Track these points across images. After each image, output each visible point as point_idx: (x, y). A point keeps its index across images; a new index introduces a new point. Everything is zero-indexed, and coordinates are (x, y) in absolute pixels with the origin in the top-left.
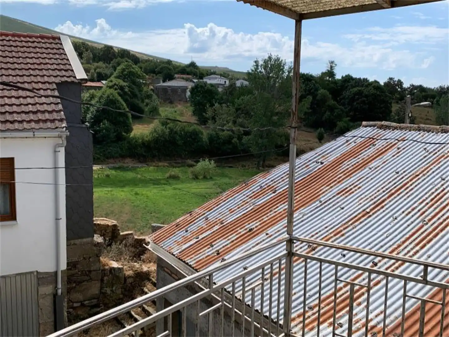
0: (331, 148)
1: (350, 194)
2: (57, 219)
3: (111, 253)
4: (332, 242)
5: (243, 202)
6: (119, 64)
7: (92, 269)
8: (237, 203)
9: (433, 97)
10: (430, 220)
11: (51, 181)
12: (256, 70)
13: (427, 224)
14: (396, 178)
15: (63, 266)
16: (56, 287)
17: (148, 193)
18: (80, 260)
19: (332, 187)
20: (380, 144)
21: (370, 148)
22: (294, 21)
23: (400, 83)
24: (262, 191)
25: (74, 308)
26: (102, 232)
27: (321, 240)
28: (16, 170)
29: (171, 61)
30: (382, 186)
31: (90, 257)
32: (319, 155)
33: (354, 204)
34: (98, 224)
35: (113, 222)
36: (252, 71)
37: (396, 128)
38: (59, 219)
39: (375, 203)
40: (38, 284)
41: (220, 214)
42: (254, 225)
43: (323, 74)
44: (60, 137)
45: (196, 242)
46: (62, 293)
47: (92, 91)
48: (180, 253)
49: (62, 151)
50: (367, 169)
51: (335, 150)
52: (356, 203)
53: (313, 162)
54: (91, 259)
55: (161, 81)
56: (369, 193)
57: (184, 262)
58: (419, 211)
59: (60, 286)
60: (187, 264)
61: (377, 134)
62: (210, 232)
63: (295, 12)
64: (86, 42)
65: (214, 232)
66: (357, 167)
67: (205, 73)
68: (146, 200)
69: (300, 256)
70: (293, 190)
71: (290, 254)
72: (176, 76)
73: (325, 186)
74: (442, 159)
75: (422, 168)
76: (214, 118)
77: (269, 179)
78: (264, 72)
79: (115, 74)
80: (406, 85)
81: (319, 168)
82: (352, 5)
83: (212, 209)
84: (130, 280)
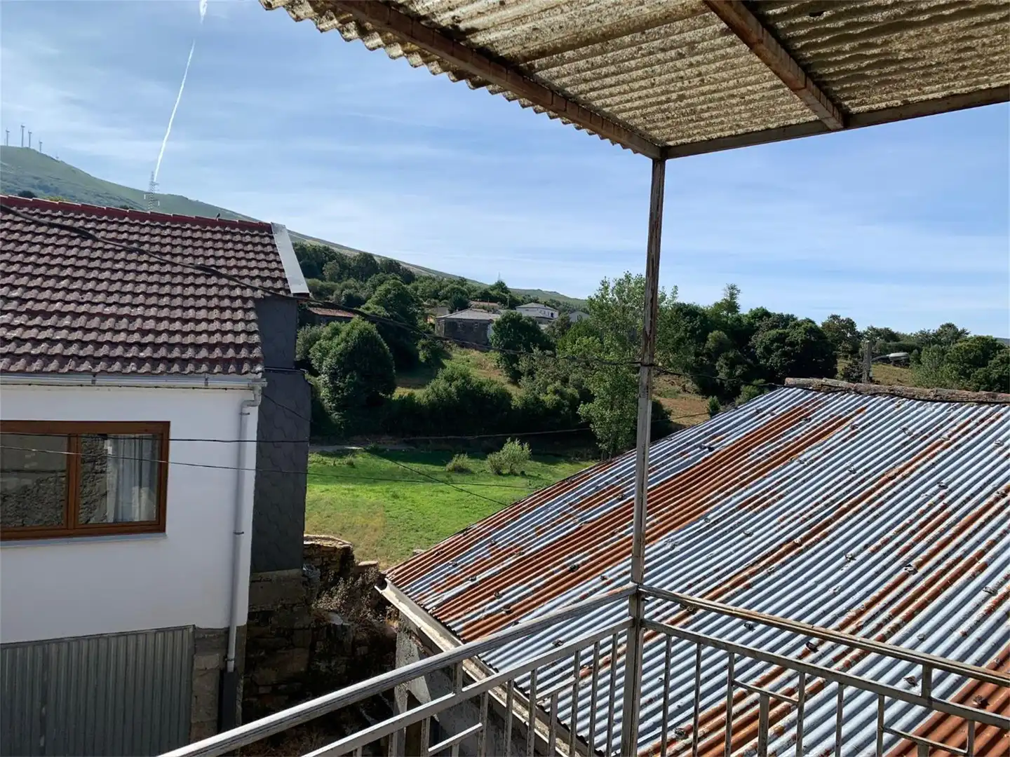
0: (729, 422)
1: (764, 508)
2: (237, 533)
3: (335, 598)
4: (723, 602)
5: (562, 515)
6: (381, 282)
7: (296, 625)
8: (551, 516)
9: (908, 349)
10: (920, 565)
11: (231, 462)
12: (603, 297)
13: (915, 571)
14: (850, 481)
15: (242, 619)
16: (225, 659)
17: (414, 495)
18: (275, 608)
19: (728, 494)
20: (817, 420)
21: (800, 425)
22: (651, 161)
23: (850, 324)
24: (600, 495)
25: (259, 696)
26: (325, 560)
27: (701, 597)
28: (172, 444)
29: (465, 280)
30: (824, 495)
31: (294, 605)
32: (706, 435)
33: (771, 528)
34: (319, 545)
35: (344, 543)
36: (597, 296)
37: (847, 391)
38: (239, 534)
39: (810, 526)
40: (195, 648)
41: (518, 535)
42: (579, 559)
43: (716, 304)
44: (252, 389)
45: (471, 587)
46: (235, 669)
47: (335, 324)
48: (438, 606)
49: (254, 413)
50: (795, 463)
51: (736, 425)
52: (775, 525)
53: (695, 447)
54: (295, 609)
55: (448, 312)
56: (799, 509)
57: (444, 625)
58: (897, 545)
59: (232, 655)
60: (449, 629)
61: (813, 401)
62: (498, 569)
63: (653, 140)
64: (331, 247)
65: (504, 569)
66: (776, 458)
67: (520, 298)
68: (411, 508)
69: (658, 628)
70: (645, 490)
71: (637, 624)
72: (473, 303)
73: (716, 491)
74: (939, 448)
75: (900, 463)
76: (531, 373)
77: (612, 475)
78: (617, 299)
79: (374, 298)
80: (860, 328)
81: (706, 459)
82: (763, 127)
83: (504, 526)
84: (362, 650)
